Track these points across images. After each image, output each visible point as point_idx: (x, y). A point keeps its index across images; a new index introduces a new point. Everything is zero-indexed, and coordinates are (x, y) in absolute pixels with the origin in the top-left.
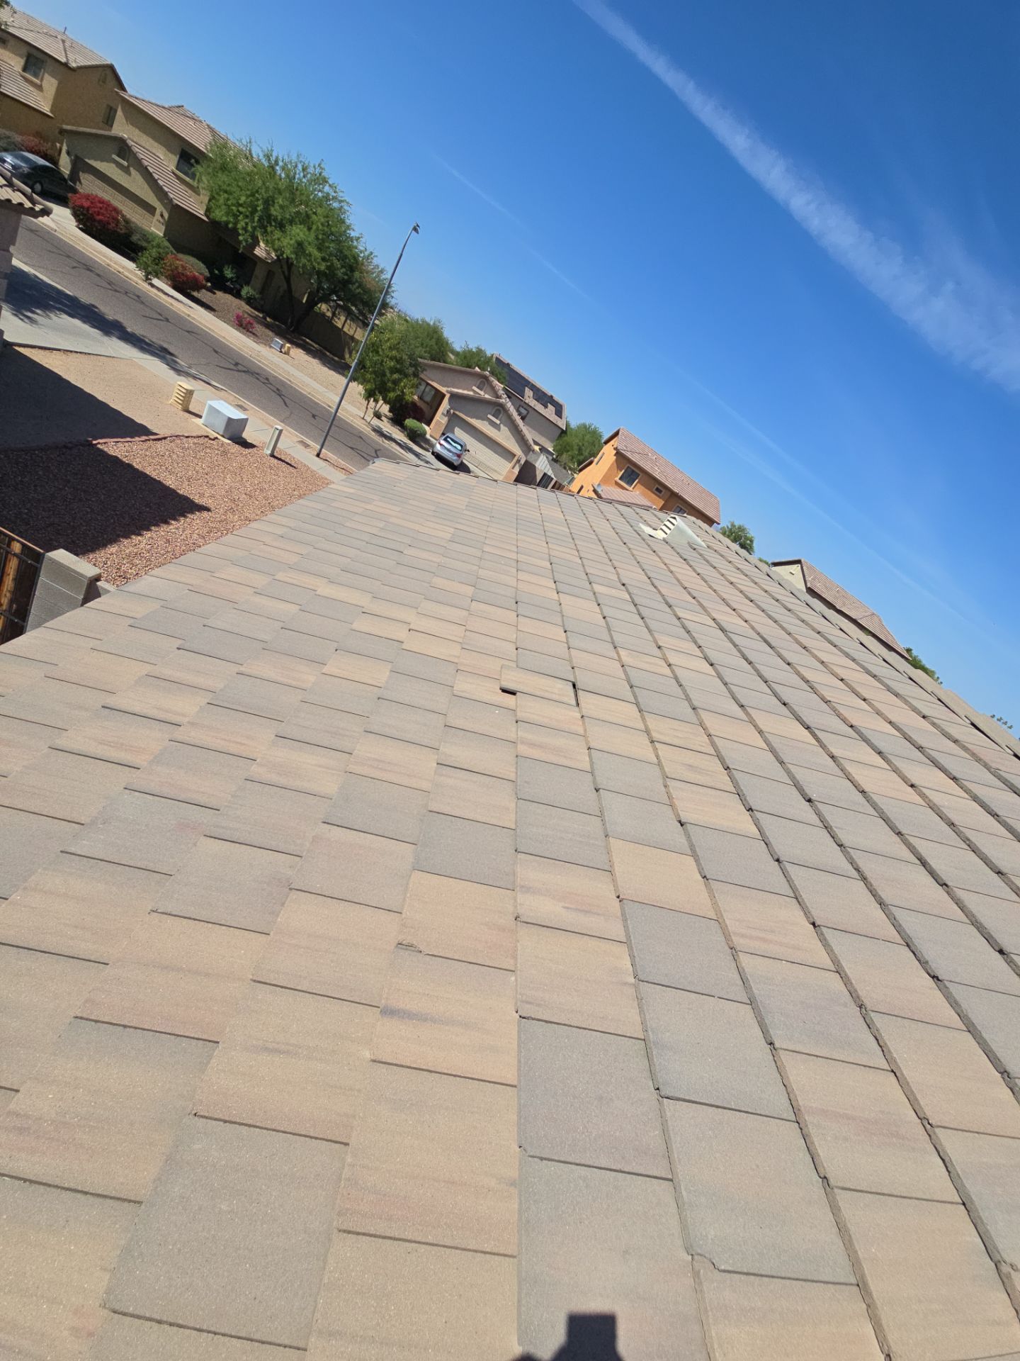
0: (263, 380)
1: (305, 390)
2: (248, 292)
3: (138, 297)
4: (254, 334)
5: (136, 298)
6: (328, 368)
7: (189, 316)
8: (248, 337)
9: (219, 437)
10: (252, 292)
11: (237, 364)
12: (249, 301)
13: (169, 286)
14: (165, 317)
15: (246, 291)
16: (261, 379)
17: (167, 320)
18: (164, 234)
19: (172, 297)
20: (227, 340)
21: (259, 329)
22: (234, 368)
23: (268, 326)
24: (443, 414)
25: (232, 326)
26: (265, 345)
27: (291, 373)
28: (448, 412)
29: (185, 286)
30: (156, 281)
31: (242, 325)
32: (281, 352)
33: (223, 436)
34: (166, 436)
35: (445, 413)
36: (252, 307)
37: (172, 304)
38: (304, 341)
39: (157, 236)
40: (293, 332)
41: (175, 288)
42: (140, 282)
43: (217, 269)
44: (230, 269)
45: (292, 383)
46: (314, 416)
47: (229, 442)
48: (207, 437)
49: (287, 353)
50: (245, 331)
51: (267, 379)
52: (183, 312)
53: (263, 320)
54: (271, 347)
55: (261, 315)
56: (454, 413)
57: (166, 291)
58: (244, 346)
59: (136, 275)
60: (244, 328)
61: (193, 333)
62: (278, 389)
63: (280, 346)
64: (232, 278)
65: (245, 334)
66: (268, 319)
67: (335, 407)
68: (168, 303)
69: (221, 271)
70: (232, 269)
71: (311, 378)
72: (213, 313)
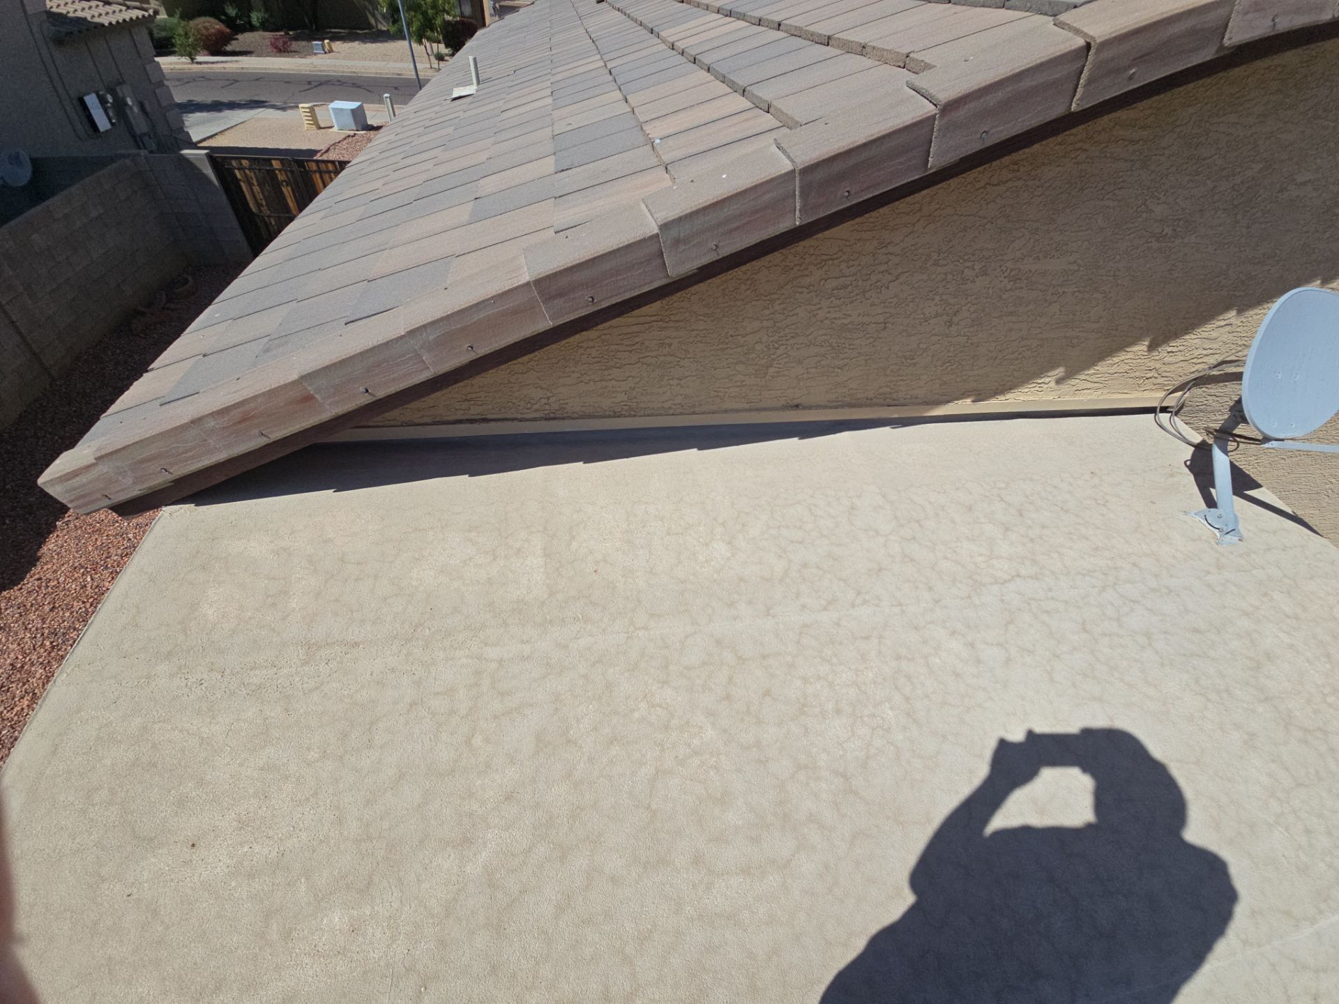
0: (337, 83)
1: (371, 73)
2: (258, 18)
3: (203, 77)
4: (294, 52)
5: (202, 79)
6: (370, 42)
7: (243, 68)
8: (293, 57)
9: (356, 132)
10: (260, 15)
11: (309, 83)
12: (265, 26)
13: (208, 55)
14: (233, 80)
15: (255, 17)
16: (335, 83)
17: (236, 81)
18: (168, 15)
19: (218, 62)
20: (284, 69)
21: (295, 45)
22: (310, 86)
23: (296, 38)
24: (491, 15)
25: (276, 56)
26: (310, 55)
27: (349, 65)
28: (494, 8)
29: (217, 47)
30: (199, 58)
31: (282, 50)
32: (326, 53)
33: (357, 130)
34: (328, 147)
35: (493, 11)
36: (271, 31)
37: (225, 68)
38: (331, 32)
39: (166, 19)
40: (317, 29)
41: (213, 54)
42: (190, 66)
43: (222, 15)
44: (230, 7)
45: (357, 73)
46: (396, 88)
47: (364, 132)
48: (349, 136)
49: (331, 51)
50: (286, 54)
51: (339, 81)
52: (237, 68)
53: (288, 36)
54: (316, 54)
55: (282, 33)
56: (500, 6)
57: (211, 61)
58: (298, 66)
59: (185, 63)
60: (284, 52)
61: (259, 79)
62: (354, 84)
63: (321, 47)
64: (237, 14)
65: (289, 57)
66: (291, 33)
67: (414, 73)
68: (220, 68)
69: (226, 15)
70: (231, 5)
71: (365, 60)
72: (253, 55)
